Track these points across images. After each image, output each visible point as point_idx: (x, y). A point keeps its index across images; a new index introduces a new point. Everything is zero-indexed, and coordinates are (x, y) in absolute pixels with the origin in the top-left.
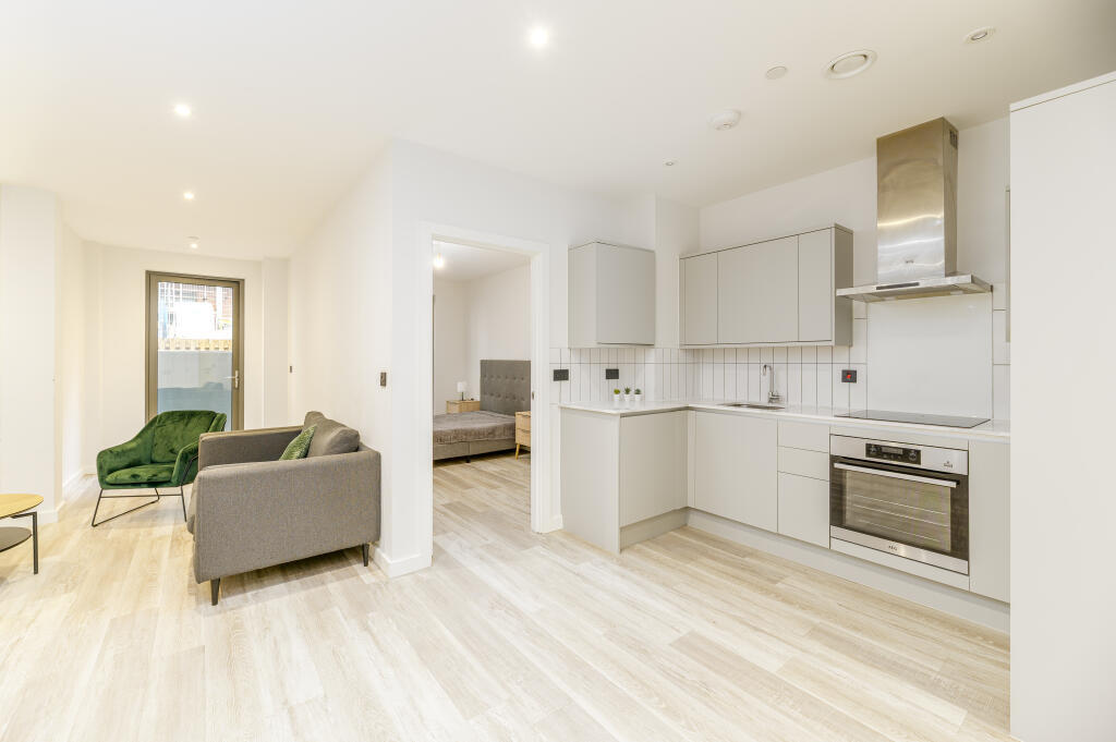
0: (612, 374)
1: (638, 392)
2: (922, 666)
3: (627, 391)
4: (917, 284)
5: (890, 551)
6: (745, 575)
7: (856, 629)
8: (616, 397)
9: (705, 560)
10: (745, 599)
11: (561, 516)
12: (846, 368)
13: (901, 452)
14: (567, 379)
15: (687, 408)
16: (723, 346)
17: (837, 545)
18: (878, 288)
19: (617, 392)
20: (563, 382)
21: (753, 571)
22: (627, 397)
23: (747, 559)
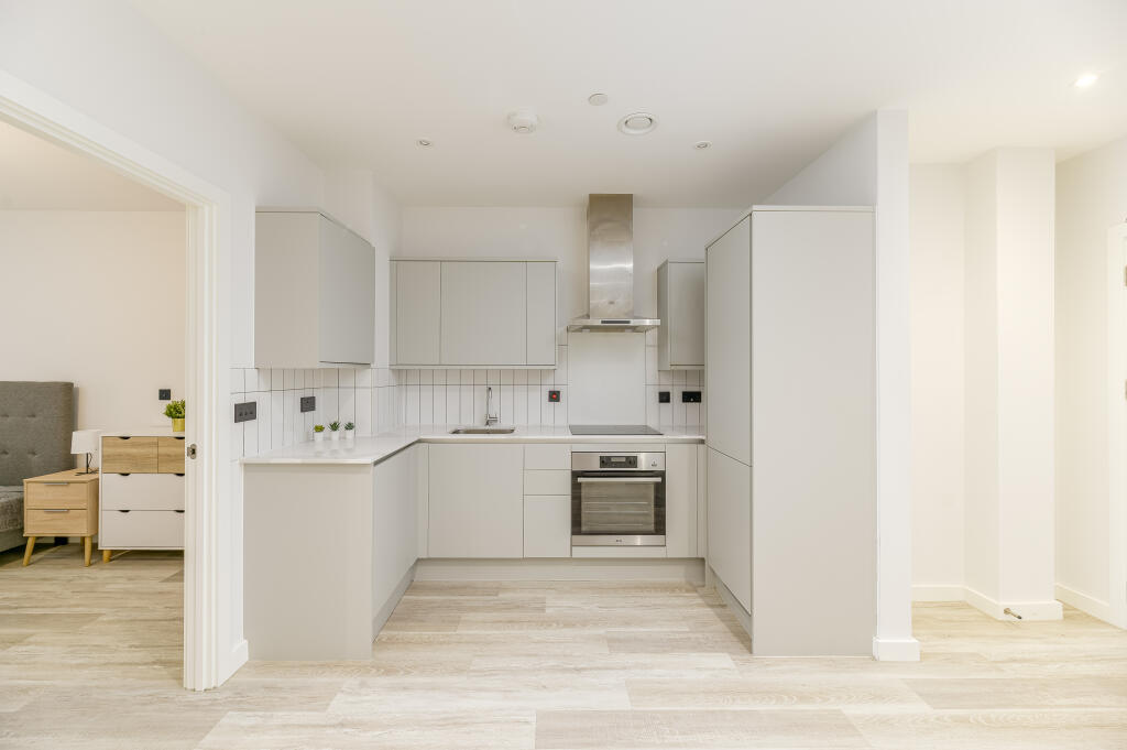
0: (308, 404)
1: (350, 427)
2: (677, 632)
3: (335, 427)
4: (628, 322)
5: (619, 543)
6: (515, 615)
7: (627, 624)
8: (319, 436)
9: (471, 616)
10: (539, 642)
11: (245, 642)
12: (552, 388)
13: (624, 460)
14: (255, 418)
15: (419, 441)
16: (445, 367)
17: (579, 552)
18: (603, 322)
19: (319, 429)
20: (248, 423)
21: (518, 607)
22: (336, 435)
23: (501, 596)
